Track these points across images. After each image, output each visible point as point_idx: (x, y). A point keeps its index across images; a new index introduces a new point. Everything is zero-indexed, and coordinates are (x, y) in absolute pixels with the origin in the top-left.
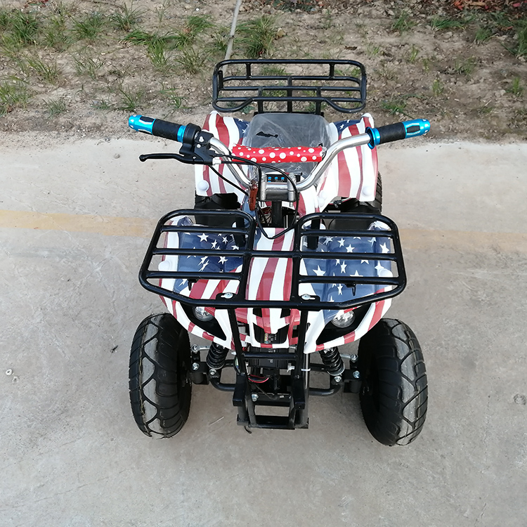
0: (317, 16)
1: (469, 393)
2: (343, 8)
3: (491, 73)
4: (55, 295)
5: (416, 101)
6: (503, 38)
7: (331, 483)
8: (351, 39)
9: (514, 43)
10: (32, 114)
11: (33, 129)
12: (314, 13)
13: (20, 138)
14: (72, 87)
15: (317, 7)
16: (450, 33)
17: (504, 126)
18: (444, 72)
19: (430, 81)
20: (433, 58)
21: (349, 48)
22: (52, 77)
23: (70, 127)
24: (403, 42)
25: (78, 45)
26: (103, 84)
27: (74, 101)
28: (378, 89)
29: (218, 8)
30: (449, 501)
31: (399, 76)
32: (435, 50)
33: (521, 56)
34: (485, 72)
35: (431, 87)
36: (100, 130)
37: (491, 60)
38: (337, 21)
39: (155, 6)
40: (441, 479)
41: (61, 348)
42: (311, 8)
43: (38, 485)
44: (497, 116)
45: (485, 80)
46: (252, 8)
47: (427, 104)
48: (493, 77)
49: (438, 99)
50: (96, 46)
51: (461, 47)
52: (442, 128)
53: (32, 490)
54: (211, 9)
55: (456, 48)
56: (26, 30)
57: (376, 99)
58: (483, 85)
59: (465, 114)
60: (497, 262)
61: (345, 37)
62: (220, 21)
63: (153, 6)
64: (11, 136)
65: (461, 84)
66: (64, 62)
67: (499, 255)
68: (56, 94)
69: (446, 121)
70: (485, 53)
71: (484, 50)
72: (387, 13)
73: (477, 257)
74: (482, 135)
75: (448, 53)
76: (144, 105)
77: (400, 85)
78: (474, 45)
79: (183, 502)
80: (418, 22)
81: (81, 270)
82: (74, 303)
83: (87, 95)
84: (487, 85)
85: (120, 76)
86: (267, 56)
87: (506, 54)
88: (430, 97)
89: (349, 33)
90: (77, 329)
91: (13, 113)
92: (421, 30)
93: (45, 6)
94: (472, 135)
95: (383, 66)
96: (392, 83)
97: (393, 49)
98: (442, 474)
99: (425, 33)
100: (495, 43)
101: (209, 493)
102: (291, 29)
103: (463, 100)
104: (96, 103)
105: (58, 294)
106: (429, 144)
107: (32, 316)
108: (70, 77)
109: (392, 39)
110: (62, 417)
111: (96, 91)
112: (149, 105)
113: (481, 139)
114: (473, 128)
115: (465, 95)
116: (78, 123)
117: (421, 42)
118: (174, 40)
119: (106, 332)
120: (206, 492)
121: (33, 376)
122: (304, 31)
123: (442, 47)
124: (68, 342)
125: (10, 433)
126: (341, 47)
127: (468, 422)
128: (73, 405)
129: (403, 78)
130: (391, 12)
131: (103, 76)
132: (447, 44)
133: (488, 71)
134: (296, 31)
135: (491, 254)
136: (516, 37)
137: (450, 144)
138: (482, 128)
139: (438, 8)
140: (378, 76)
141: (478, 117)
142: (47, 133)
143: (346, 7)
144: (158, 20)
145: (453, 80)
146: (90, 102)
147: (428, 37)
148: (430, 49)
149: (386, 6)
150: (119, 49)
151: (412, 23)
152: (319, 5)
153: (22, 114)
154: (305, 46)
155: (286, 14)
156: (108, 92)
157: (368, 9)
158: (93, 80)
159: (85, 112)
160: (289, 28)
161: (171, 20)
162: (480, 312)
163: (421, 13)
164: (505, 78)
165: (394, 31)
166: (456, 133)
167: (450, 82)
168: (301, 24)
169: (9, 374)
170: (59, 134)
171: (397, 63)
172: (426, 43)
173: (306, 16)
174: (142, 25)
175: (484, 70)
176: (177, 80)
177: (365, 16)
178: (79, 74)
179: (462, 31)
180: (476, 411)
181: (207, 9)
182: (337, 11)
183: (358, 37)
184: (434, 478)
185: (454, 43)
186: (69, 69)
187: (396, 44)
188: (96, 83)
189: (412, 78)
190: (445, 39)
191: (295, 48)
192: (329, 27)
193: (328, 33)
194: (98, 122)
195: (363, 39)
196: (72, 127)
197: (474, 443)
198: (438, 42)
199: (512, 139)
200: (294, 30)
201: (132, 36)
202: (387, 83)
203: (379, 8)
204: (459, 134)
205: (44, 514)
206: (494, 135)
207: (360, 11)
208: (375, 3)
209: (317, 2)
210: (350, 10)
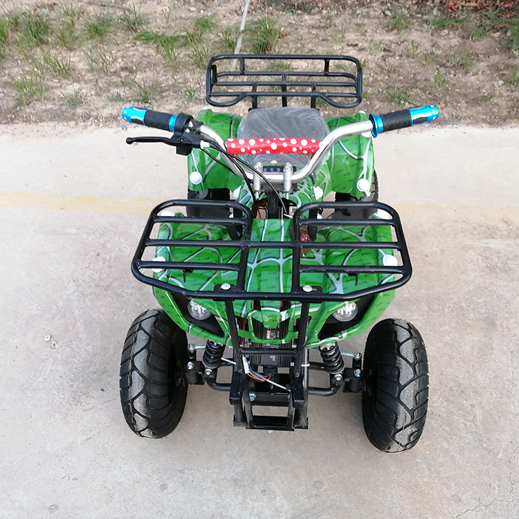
0: (318, 17)
1: (492, 349)
2: (341, 9)
3: (488, 66)
4: (86, 268)
5: (419, 91)
6: (497, 35)
8: (352, 36)
9: (508, 39)
10: (50, 106)
11: (51, 120)
12: (314, 14)
13: (40, 129)
14: (86, 82)
15: (317, 9)
16: (446, 31)
17: (505, 113)
18: (443, 65)
19: (431, 73)
20: (432, 53)
21: (351, 45)
22: (66, 73)
23: (87, 117)
24: (402, 39)
25: (89, 44)
26: (115, 79)
27: (89, 94)
28: (382, 81)
29: (222, 10)
30: (482, 445)
31: (400, 69)
32: (433, 46)
33: (516, 50)
34: (482, 65)
35: (432, 80)
36: (117, 121)
37: (487, 55)
38: (337, 21)
39: (161, 8)
40: (473, 426)
42: (311, 10)
43: (85, 438)
44: (497, 104)
45: (483, 72)
46: (254, 10)
47: (430, 94)
48: (490, 70)
49: (439, 89)
50: (106, 45)
51: (457, 43)
52: (446, 115)
53: (79, 442)
54: (215, 11)
55: (453, 44)
56: (38, 31)
57: (381, 90)
58: (481, 77)
59: (466, 102)
60: (509, 233)
61: (345, 35)
62: (224, 22)
63: (159, 9)
64: (30, 126)
65: (460, 75)
66: (77, 60)
67: (510, 227)
68: (71, 88)
69: (449, 109)
70: (481, 49)
71: (480, 45)
72: (384, 13)
73: (489, 229)
74: (484, 121)
75: (445, 48)
76: (158, 97)
77: (402, 78)
78: (469, 41)
80: (414, 21)
81: (109, 246)
82: (105, 275)
83: (101, 89)
84: (485, 77)
85: (131, 72)
86: (272, 52)
87: (501, 49)
88: (432, 88)
89: (349, 32)
90: (110, 299)
91: (31, 105)
92: (419, 28)
93: (53, 10)
94: (475, 122)
95: (385, 60)
96: (394, 76)
97: (393, 46)
98: (473, 421)
99: (422, 31)
100: (489, 39)
101: (251, 442)
102: (294, 29)
103: (463, 90)
104: (110, 96)
105: (88, 267)
106: (434, 129)
107: (65, 288)
108: (83, 73)
109: (391, 37)
110: (103, 377)
111: (110, 85)
112: (163, 97)
113: (484, 125)
114: (475, 115)
115: (465, 86)
116: (95, 114)
117: (418, 39)
118: (181, 39)
119: (138, 300)
120: (248, 442)
121: (71, 341)
122: (307, 30)
123: (439, 43)
124: (102, 311)
125: (54, 392)
126: (343, 44)
127: (494, 374)
129: (405, 72)
130: (388, 13)
131: (115, 72)
132: (444, 41)
133: (485, 64)
134: (298, 30)
135: (502, 226)
136: (509, 34)
137: (455, 129)
138: (484, 115)
139: (433, 9)
140: (380, 69)
141: (480, 105)
142: (65, 124)
143: (344, 8)
144: (165, 20)
145: (452, 72)
146: (104, 95)
147: (425, 35)
148: (428, 45)
149: (383, 8)
150: (129, 47)
151: (409, 22)
152: (319, 7)
153: (39, 106)
154: (308, 43)
155: (288, 15)
156: (121, 86)
157: (366, 10)
158: (106, 75)
159: (101, 104)
160: (291, 27)
161: (177, 21)
162: (496, 277)
163: (417, 13)
164: (502, 70)
165: (392, 30)
166: (460, 120)
167: (450, 74)
168: (303, 24)
169: (48, 340)
170: (77, 123)
171: (398, 58)
172: (424, 40)
173: (307, 17)
174: (149, 26)
175: (482, 64)
176: (188, 75)
177: (364, 16)
178: (91, 70)
179: (457, 30)
180: (501, 365)
181: (211, 11)
182: (336, 12)
183: (358, 35)
184: (466, 425)
185: (450, 40)
186: (82, 66)
187: (395, 41)
188: (109, 78)
189: (413, 71)
190: (442, 36)
191: (299, 45)
192: (330, 26)
193: (329, 32)
194: (115, 112)
195: (363, 37)
196: (89, 118)
197: (501, 393)
198: (436, 39)
199: (513, 124)
200: (296, 29)
201: (141, 36)
202: (389, 76)
203: (376, 9)
204: (462, 121)
205: (93, 463)
206: (497, 120)
207: (358, 12)
208: (373, 5)
209: (317, 4)
210: (349, 11)
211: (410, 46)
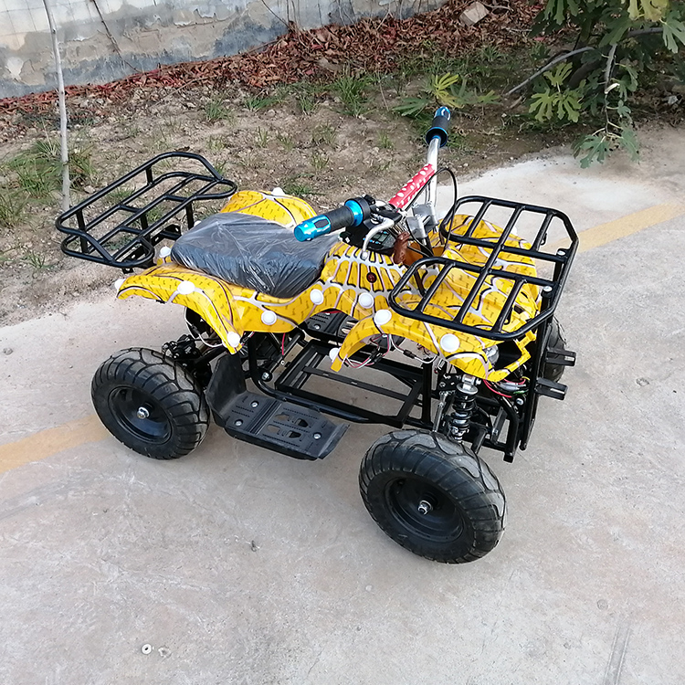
0: (107, 127)
2: (130, 112)
4: (105, 536)
5: (306, 181)
6: (326, 103)
7: (589, 527)
9: (341, 106)
12: (100, 125)
15: (98, 118)
16: (272, 111)
19: (299, 158)
24: (235, 130)
31: (264, 163)
32: (271, 129)
33: (359, 114)
34: (340, 136)
35: (308, 164)
38: (138, 127)
41: (186, 584)
42: (91, 120)
44: (394, 172)
45: (349, 144)
47: (319, 180)
48: (354, 140)
51: (294, 121)
55: (290, 123)
58: (351, 149)
59: (363, 178)
70: (324, 121)
72: (186, 106)
75: (287, 129)
77: (272, 171)
78: (305, 116)
79: (493, 631)
80: (228, 108)
81: (109, 492)
82: (144, 530)
84: (355, 148)
87: (344, 117)
90: (182, 554)
92: (240, 115)
96: (263, 171)
97: (231, 139)
99: (247, 116)
100: (323, 110)
103: (347, 167)
105: (108, 533)
109: (216, 131)
110: (273, 647)
115: (344, 162)
119: (222, 536)
120: (503, 609)
121: (184, 634)
122: (108, 146)
123: (276, 125)
124: (187, 573)
128: (273, 629)
129: (270, 163)
130: (190, 104)
132: (279, 122)
133: (343, 135)
134: (99, 148)
136: (337, 100)
139: (237, 91)
140: (241, 168)
141: (380, 177)
147: (253, 119)
148: (264, 129)
149: (180, 100)
152: (98, 115)
157: (161, 107)
163: (223, 99)
165: (213, 122)
169: (148, 651)
171: (249, 151)
173: (93, 130)
177: (164, 114)
179: (281, 107)
182: (126, 117)
183: (179, 137)
185: (285, 120)
187: (227, 134)
189: (278, 161)
190: (271, 117)
191: (117, 165)
192: (135, 134)
193: (139, 142)
195: (187, 137)
198: (268, 121)
203: (173, 103)
207: (155, 111)
208: (165, 99)
209: (94, 113)
210: (140, 113)
211: (250, 136)
